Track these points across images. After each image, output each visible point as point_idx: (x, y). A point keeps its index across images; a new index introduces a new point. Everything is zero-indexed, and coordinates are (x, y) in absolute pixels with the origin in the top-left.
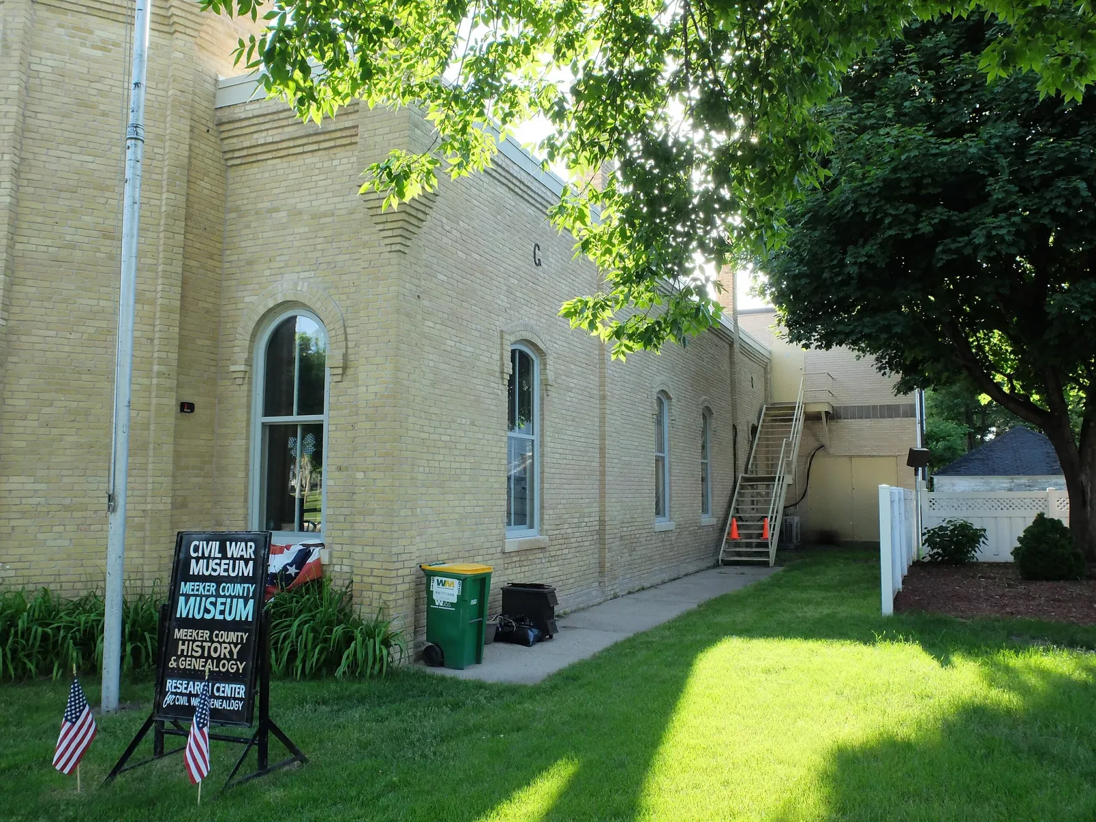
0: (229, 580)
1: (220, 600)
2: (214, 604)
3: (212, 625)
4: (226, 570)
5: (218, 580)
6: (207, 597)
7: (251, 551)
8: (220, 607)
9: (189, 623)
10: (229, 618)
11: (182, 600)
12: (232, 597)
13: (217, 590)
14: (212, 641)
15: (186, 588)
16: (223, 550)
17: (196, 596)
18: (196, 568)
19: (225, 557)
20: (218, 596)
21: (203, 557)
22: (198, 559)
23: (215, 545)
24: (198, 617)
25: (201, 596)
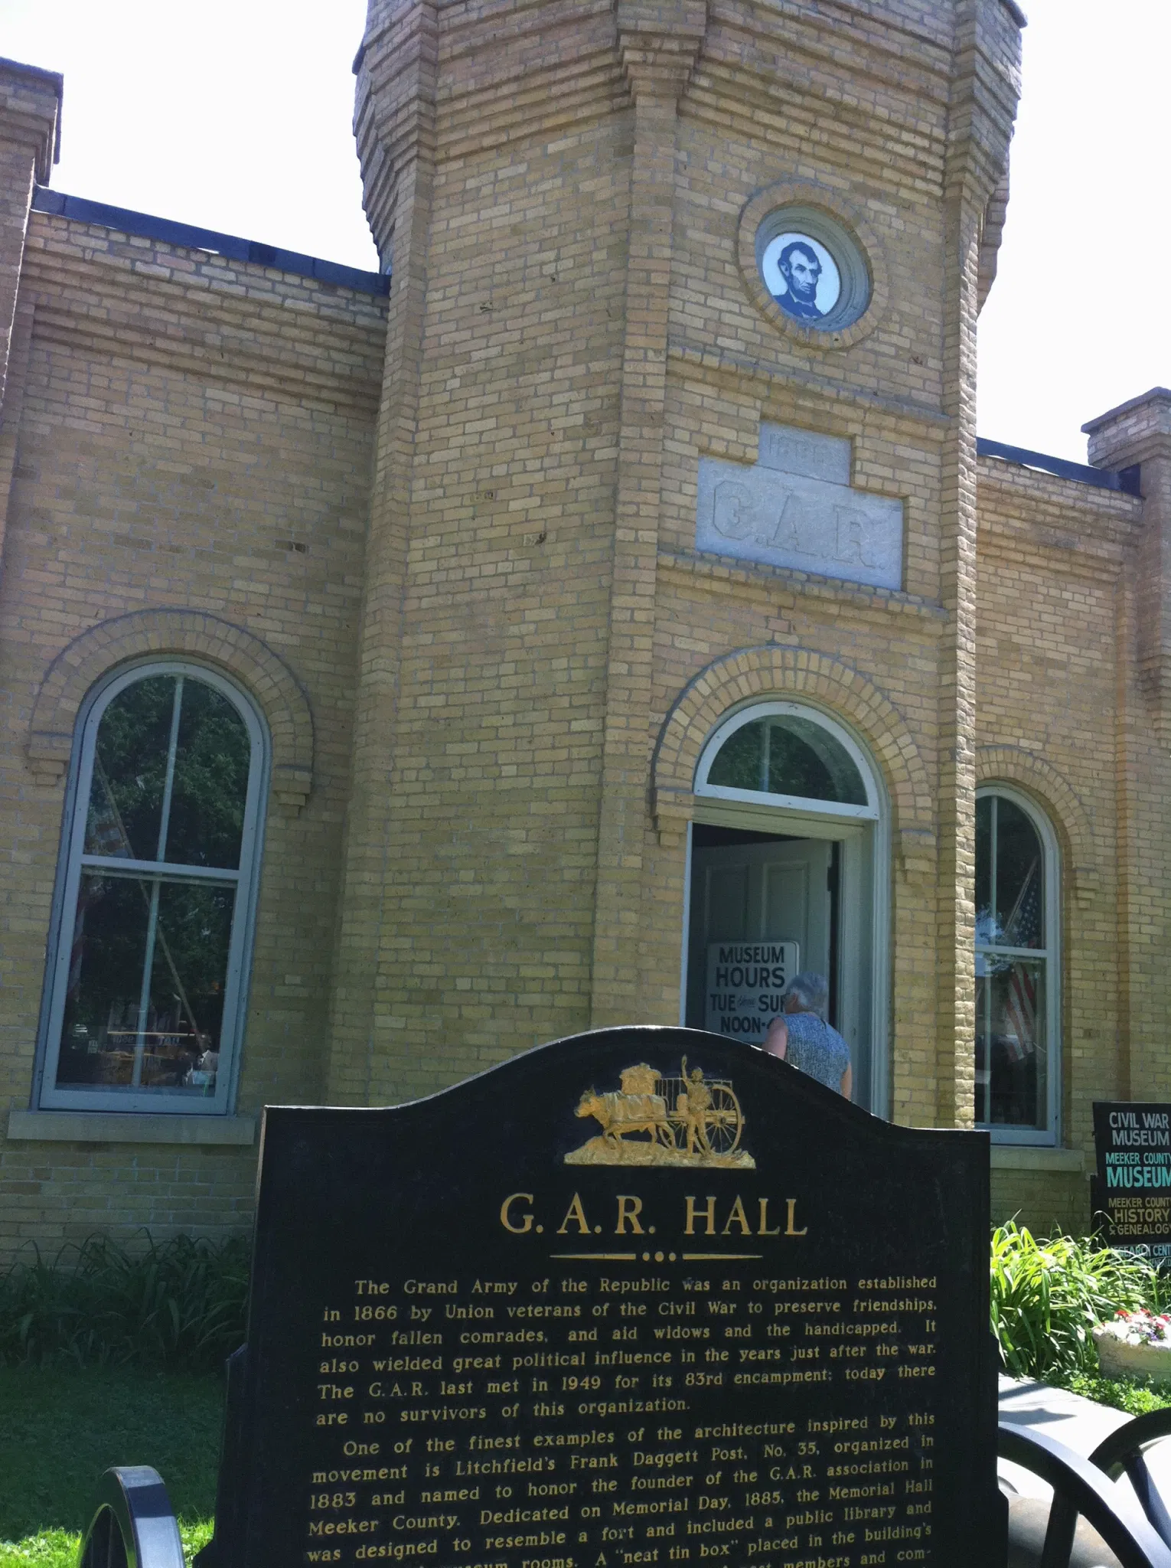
0: (1150, 1149)
1: (1146, 1169)
2: (1141, 1173)
3: (1143, 1193)
4: (1146, 1140)
5: (1141, 1150)
6: (1134, 1166)
7: (1165, 1122)
8: (1147, 1176)
9: (1120, 1192)
10: (1157, 1185)
11: (1110, 1170)
12: (1156, 1166)
13: (1141, 1159)
14: (1145, 1208)
15: (1112, 1158)
16: (1140, 1121)
17: (1122, 1166)
18: (1118, 1139)
19: (1142, 1127)
20: (1143, 1165)
21: (1123, 1128)
22: (1118, 1130)
23: (1132, 1116)
24: (1128, 1186)
25: (1128, 1166)
